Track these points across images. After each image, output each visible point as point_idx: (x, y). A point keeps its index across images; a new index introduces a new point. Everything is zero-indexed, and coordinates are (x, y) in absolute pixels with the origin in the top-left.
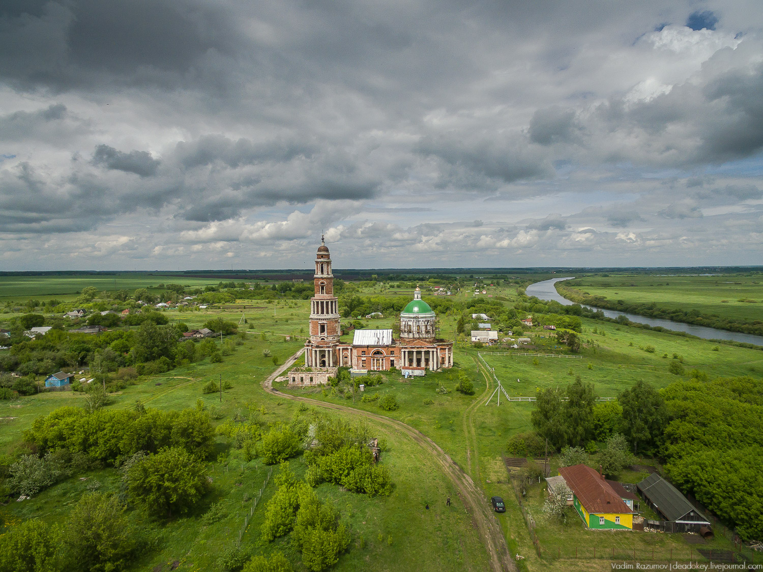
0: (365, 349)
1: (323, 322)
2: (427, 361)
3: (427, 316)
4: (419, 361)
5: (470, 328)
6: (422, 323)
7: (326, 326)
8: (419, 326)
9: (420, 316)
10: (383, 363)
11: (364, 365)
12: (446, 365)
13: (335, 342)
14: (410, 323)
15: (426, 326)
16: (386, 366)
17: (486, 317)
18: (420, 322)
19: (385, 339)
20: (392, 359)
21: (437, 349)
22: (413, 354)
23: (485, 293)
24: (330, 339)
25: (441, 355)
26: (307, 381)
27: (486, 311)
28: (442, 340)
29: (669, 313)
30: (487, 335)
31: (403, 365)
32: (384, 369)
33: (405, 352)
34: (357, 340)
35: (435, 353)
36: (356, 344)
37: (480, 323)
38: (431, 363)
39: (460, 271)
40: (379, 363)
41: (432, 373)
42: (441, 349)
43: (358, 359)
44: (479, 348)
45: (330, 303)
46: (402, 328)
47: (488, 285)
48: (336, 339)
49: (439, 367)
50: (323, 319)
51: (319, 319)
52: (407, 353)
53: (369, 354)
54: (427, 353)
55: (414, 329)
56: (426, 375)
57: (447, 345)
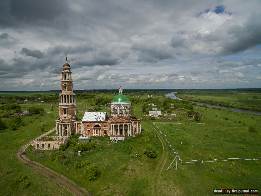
0: (89, 124)
1: (65, 107)
2: (126, 130)
3: (126, 103)
4: (121, 130)
5: (148, 110)
6: (123, 108)
7: (67, 110)
8: (121, 110)
9: (121, 104)
10: (100, 132)
11: (89, 133)
12: (137, 132)
13: (73, 119)
14: (116, 108)
15: (125, 110)
16: (102, 134)
17: (154, 105)
18: (122, 108)
19: (101, 118)
20: (105, 129)
21: (132, 123)
22: (118, 126)
23: (151, 96)
24: (70, 117)
25: (134, 127)
26: (47, 147)
27: (154, 103)
28: (135, 118)
29: (218, 103)
30: (156, 113)
31: (111, 133)
32: (101, 135)
33: (113, 125)
34: (85, 118)
35: (131, 126)
36: (84, 121)
37: (153, 107)
38: (128, 131)
39: (142, 90)
40: (98, 132)
41: (129, 138)
42: (134, 123)
43: (85, 130)
44: (153, 120)
45: (69, 96)
46: (112, 111)
47: (152, 94)
48: (73, 118)
49: (133, 133)
50: (65, 106)
51: (63, 106)
52: (114, 126)
53: (91, 126)
54: (126, 126)
55: (118, 111)
56: (125, 139)
57: (138, 121)
